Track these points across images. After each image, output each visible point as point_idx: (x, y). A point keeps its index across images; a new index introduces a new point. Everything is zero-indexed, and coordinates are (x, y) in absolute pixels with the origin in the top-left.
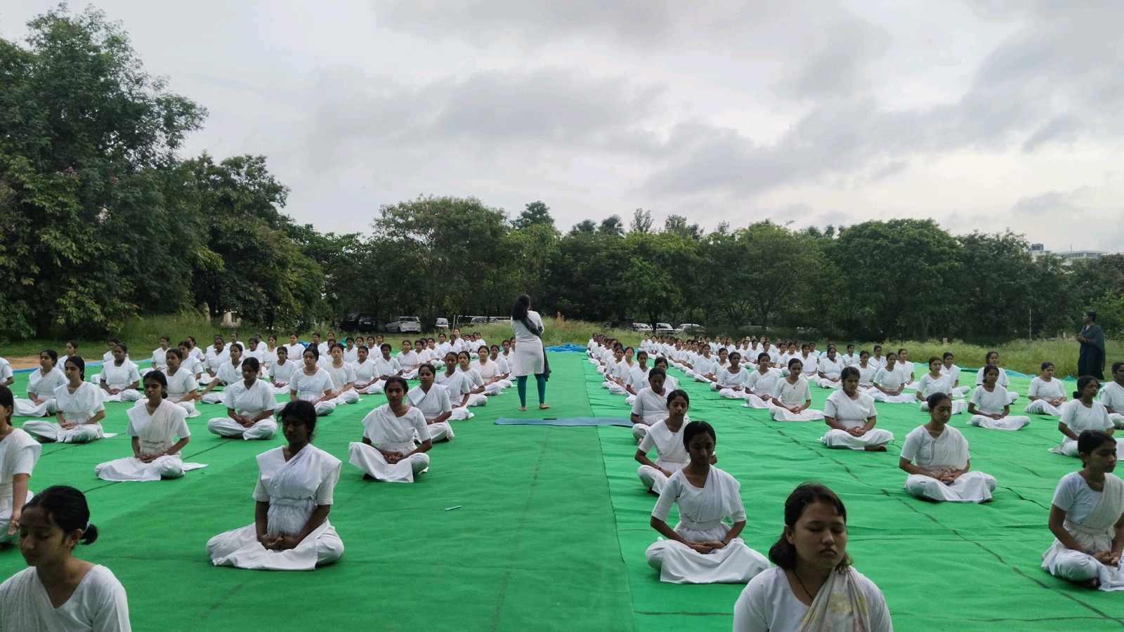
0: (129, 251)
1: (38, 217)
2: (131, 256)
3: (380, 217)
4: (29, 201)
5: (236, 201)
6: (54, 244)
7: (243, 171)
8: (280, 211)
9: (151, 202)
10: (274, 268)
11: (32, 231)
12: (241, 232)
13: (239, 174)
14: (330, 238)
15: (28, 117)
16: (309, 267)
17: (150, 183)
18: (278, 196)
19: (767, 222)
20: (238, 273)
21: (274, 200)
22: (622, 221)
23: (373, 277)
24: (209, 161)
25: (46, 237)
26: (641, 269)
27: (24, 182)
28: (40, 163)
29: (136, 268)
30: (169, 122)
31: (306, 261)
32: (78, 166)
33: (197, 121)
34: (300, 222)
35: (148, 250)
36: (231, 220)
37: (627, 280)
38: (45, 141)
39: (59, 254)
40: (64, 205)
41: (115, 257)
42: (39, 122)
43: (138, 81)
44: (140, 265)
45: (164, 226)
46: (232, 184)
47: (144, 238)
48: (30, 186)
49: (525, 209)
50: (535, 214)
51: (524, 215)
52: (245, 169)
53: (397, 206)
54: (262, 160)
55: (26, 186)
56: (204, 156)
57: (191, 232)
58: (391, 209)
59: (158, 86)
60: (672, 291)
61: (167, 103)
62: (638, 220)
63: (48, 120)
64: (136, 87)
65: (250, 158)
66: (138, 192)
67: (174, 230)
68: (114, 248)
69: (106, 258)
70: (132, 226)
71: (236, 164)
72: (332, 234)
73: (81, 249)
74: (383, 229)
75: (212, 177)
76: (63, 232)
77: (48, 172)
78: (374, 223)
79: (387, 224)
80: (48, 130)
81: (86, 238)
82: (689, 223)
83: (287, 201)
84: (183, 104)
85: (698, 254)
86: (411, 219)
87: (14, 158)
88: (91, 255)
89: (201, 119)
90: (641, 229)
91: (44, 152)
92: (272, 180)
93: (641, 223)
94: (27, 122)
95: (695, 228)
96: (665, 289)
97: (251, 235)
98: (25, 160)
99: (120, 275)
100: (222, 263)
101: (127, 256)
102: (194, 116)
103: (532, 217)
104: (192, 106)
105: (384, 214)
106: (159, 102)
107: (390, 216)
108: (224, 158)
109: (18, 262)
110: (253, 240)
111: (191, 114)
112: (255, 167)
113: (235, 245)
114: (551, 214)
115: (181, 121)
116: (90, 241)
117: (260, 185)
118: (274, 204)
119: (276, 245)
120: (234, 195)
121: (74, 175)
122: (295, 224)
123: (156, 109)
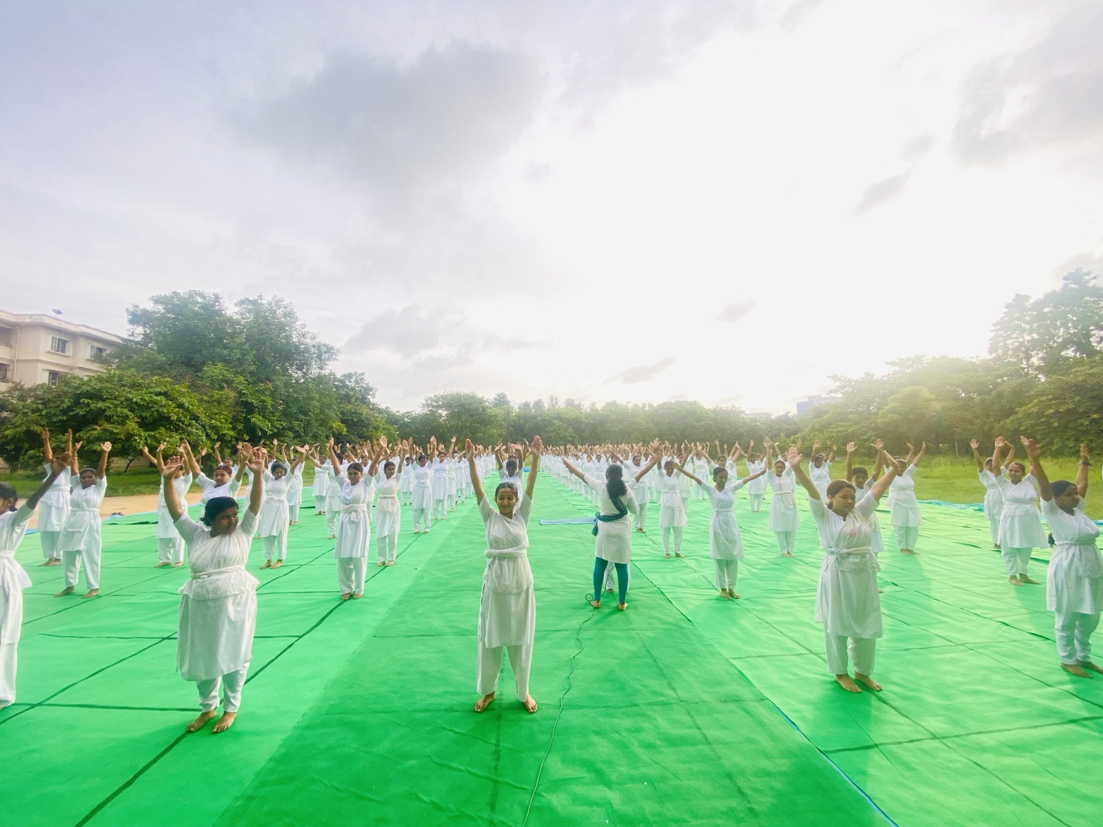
0: (299, 425)
1: (249, 408)
2: (300, 428)
3: (425, 402)
4: (245, 400)
5: (353, 397)
6: (258, 423)
7: (353, 380)
8: (372, 400)
9: (312, 399)
10: (372, 431)
11: (246, 416)
12: (355, 412)
13: (350, 382)
14: (397, 414)
15: (244, 355)
16: (388, 429)
17: (311, 390)
18: (371, 393)
19: (615, 401)
20: (353, 434)
21: (369, 394)
22: (544, 401)
23: (421, 434)
24: (334, 375)
25: (254, 419)
26: (558, 426)
27: (242, 390)
28: (249, 380)
29: (302, 434)
30: (319, 357)
31: (387, 426)
32: (271, 381)
33: (334, 356)
34: (383, 406)
35: (308, 424)
36: (350, 406)
37: (552, 432)
38: (253, 368)
39: (261, 430)
40: (264, 401)
41: (291, 429)
42: (250, 358)
43: (303, 336)
44: (305, 432)
45: (317, 411)
46: (347, 387)
47: (307, 418)
48: (245, 392)
49: (495, 396)
50: (500, 398)
51: (495, 399)
52: (354, 379)
53: (433, 397)
54: (363, 374)
55: (243, 392)
56: (331, 372)
57: (331, 413)
58: (430, 398)
59: (313, 338)
60: (574, 437)
61: (319, 347)
62: (552, 401)
63: (255, 356)
64: (302, 339)
65: (356, 373)
66: (304, 394)
67: (322, 412)
68: (291, 424)
69: (286, 429)
70: (300, 412)
71: (349, 376)
72: (398, 412)
73: (272, 426)
74: (426, 408)
75: (336, 383)
76: (263, 417)
77: (254, 383)
78: (421, 406)
79: (428, 406)
80: (254, 362)
81: (275, 419)
82: (577, 402)
83: (376, 395)
84: (327, 348)
85: (586, 419)
86: (440, 403)
87: (237, 377)
88: (278, 429)
89: (336, 355)
90: (553, 406)
91: (251, 373)
92: (368, 384)
93: (553, 401)
94: (243, 357)
95: (580, 404)
96: (570, 436)
97: (361, 414)
98: (242, 378)
99: (294, 438)
100: (345, 429)
101: (298, 428)
102: (333, 354)
103: (499, 400)
104: (332, 348)
105: (427, 401)
106: (314, 346)
107: (430, 402)
108: (342, 374)
109: (237, 433)
110: (362, 417)
111: (331, 353)
112: (360, 378)
113: (352, 419)
114: (509, 398)
115: (326, 356)
116: (277, 421)
117: (362, 387)
118: (368, 397)
119: (373, 419)
120: (351, 393)
121: (270, 385)
122: (379, 407)
123: (313, 350)
